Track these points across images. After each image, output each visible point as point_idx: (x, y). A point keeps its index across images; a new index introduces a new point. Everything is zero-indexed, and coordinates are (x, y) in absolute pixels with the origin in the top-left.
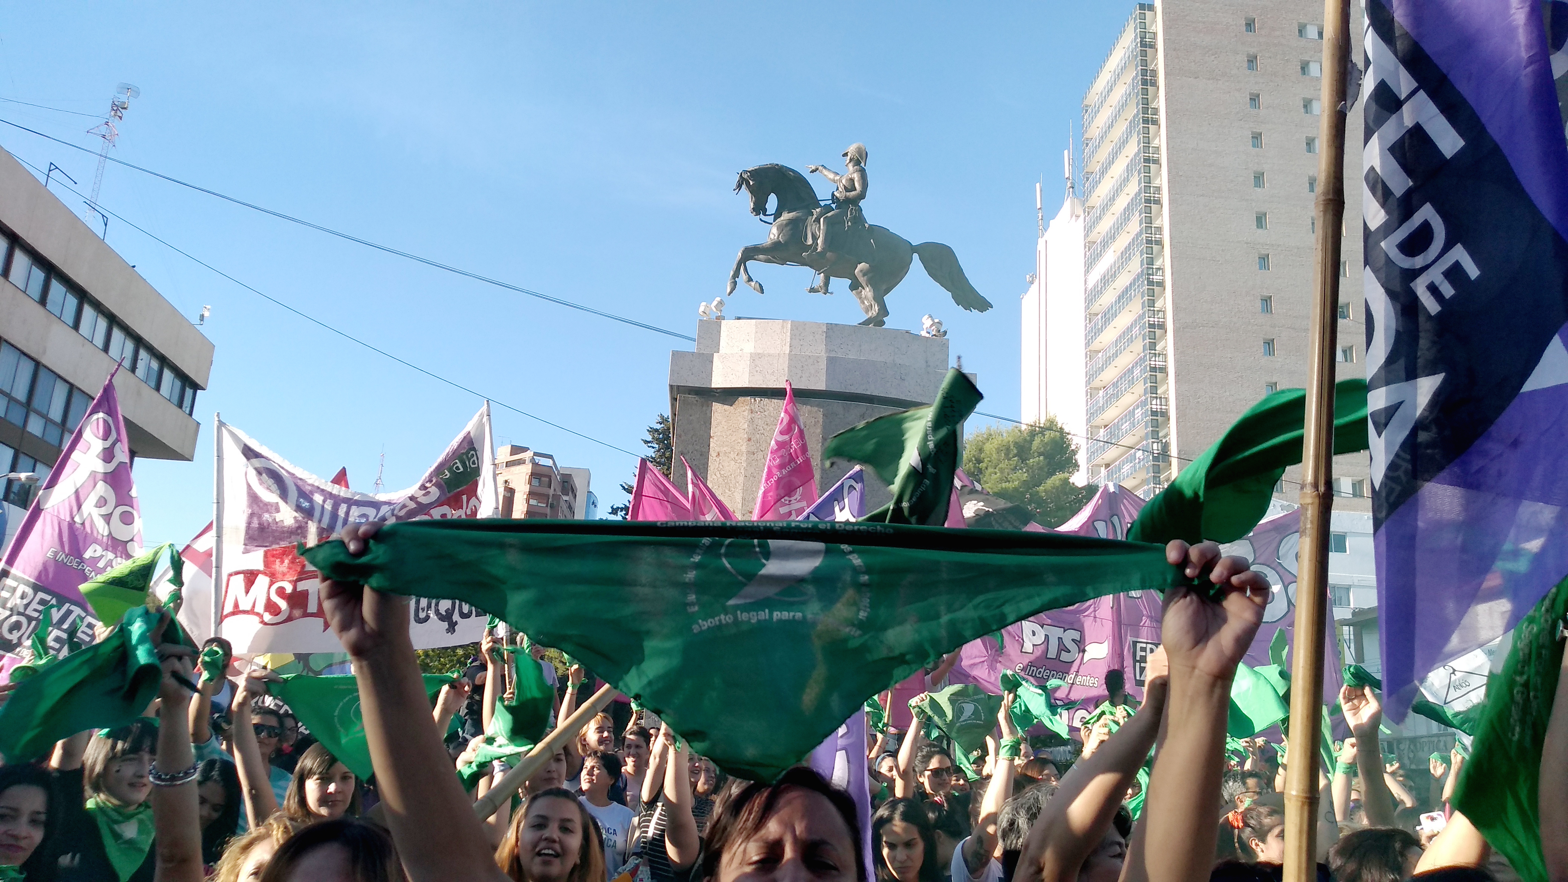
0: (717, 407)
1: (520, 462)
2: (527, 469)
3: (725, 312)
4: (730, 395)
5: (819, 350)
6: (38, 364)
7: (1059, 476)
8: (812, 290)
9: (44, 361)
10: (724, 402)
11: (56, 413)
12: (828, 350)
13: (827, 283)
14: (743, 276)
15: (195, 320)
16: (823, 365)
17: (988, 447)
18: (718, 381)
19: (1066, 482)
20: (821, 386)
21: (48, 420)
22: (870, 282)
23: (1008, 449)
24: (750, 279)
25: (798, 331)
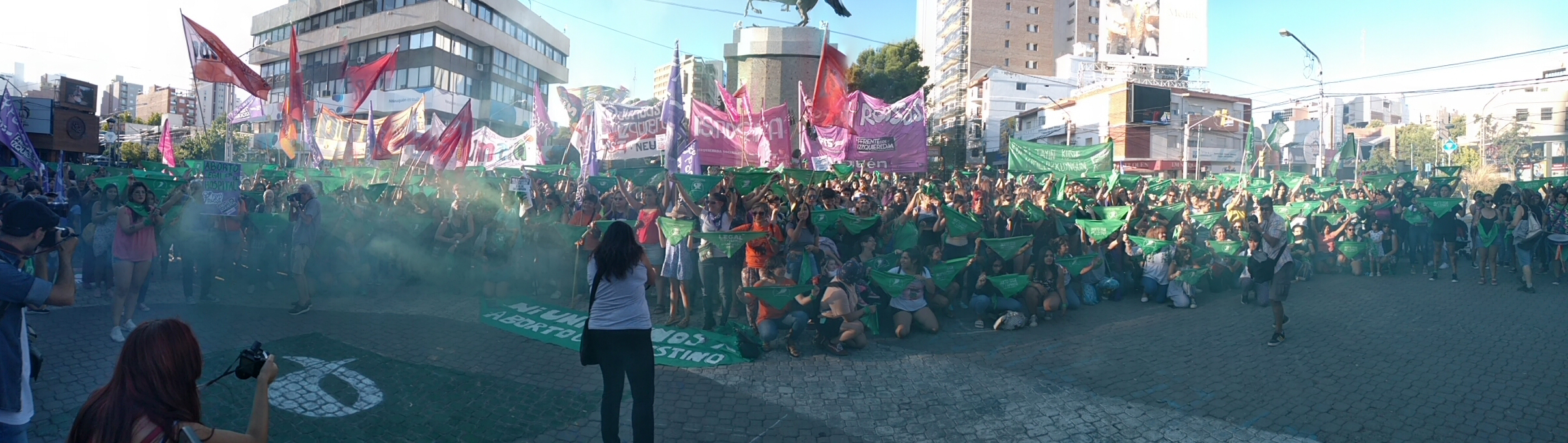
0: (740, 62)
1: (690, 62)
2: (692, 64)
3: (742, 25)
4: (744, 58)
5: (780, 39)
6: (517, 59)
7: (912, 64)
8: (782, 10)
9: (519, 58)
10: (742, 60)
11: (525, 75)
12: (783, 38)
13: (788, 7)
14: (750, 7)
15: (562, 31)
16: (781, 45)
17: (888, 51)
18: (740, 53)
19: (916, 65)
20: (780, 53)
21: (523, 77)
22: (801, 7)
23: (896, 52)
24: (753, 8)
25: (772, 31)
